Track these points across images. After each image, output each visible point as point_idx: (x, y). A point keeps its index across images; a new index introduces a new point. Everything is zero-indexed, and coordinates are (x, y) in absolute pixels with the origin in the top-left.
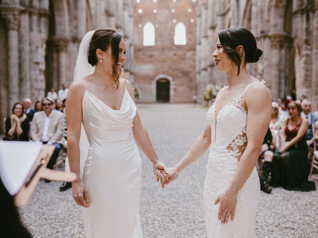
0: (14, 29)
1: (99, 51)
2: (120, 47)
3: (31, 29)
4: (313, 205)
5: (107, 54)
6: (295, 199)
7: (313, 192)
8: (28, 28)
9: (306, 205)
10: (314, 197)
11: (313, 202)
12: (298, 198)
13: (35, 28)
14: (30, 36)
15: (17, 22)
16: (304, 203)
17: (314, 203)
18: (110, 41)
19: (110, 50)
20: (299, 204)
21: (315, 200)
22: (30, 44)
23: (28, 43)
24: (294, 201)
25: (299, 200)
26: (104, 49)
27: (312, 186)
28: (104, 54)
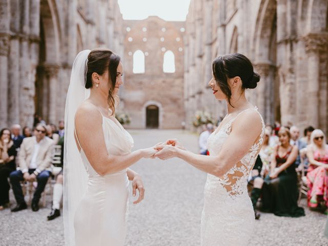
0: (3, 55)
1: (95, 75)
2: (118, 71)
3: (21, 55)
4: (304, 232)
5: (103, 78)
6: (286, 225)
7: (302, 218)
8: (18, 54)
9: (297, 231)
10: (304, 222)
11: (303, 228)
12: (289, 224)
13: (25, 53)
14: (20, 61)
15: (6, 47)
16: (295, 230)
17: (305, 229)
18: (108, 65)
19: (106, 74)
20: (290, 231)
21: (305, 226)
22: (20, 69)
23: (17, 68)
24: (285, 227)
25: (290, 226)
26: (101, 73)
27: (302, 212)
28: (101, 78)
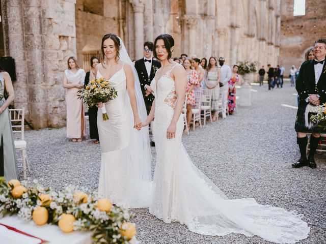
0: (139, 12)
3: (155, 11)
8: (152, 11)
14: (153, 17)
15: (141, 5)
22: (154, 24)
23: (152, 24)
